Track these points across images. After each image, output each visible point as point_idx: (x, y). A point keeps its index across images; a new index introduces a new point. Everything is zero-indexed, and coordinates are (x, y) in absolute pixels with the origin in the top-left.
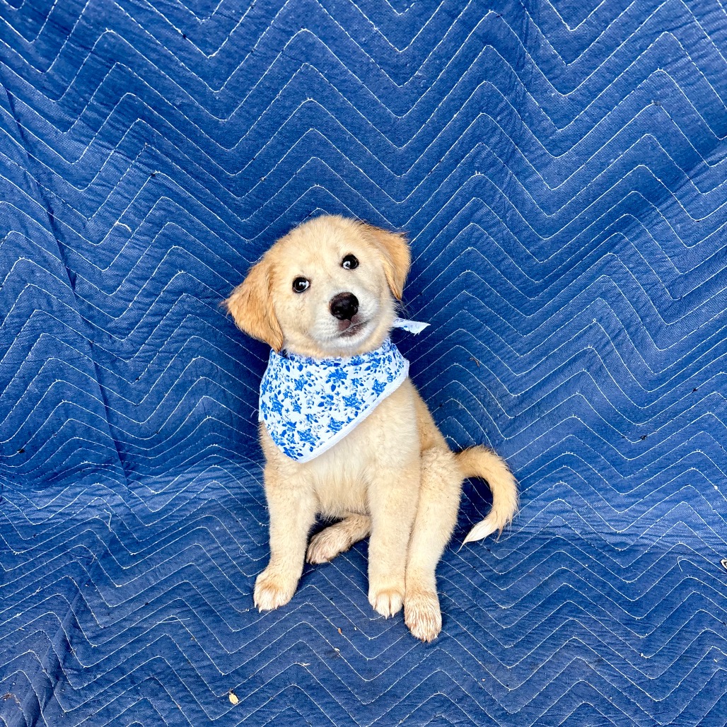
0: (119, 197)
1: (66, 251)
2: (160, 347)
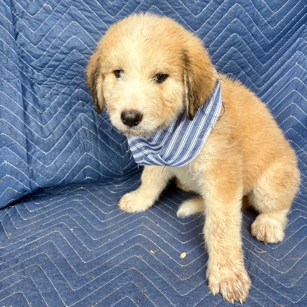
1: (16, 19)
2: (59, 80)
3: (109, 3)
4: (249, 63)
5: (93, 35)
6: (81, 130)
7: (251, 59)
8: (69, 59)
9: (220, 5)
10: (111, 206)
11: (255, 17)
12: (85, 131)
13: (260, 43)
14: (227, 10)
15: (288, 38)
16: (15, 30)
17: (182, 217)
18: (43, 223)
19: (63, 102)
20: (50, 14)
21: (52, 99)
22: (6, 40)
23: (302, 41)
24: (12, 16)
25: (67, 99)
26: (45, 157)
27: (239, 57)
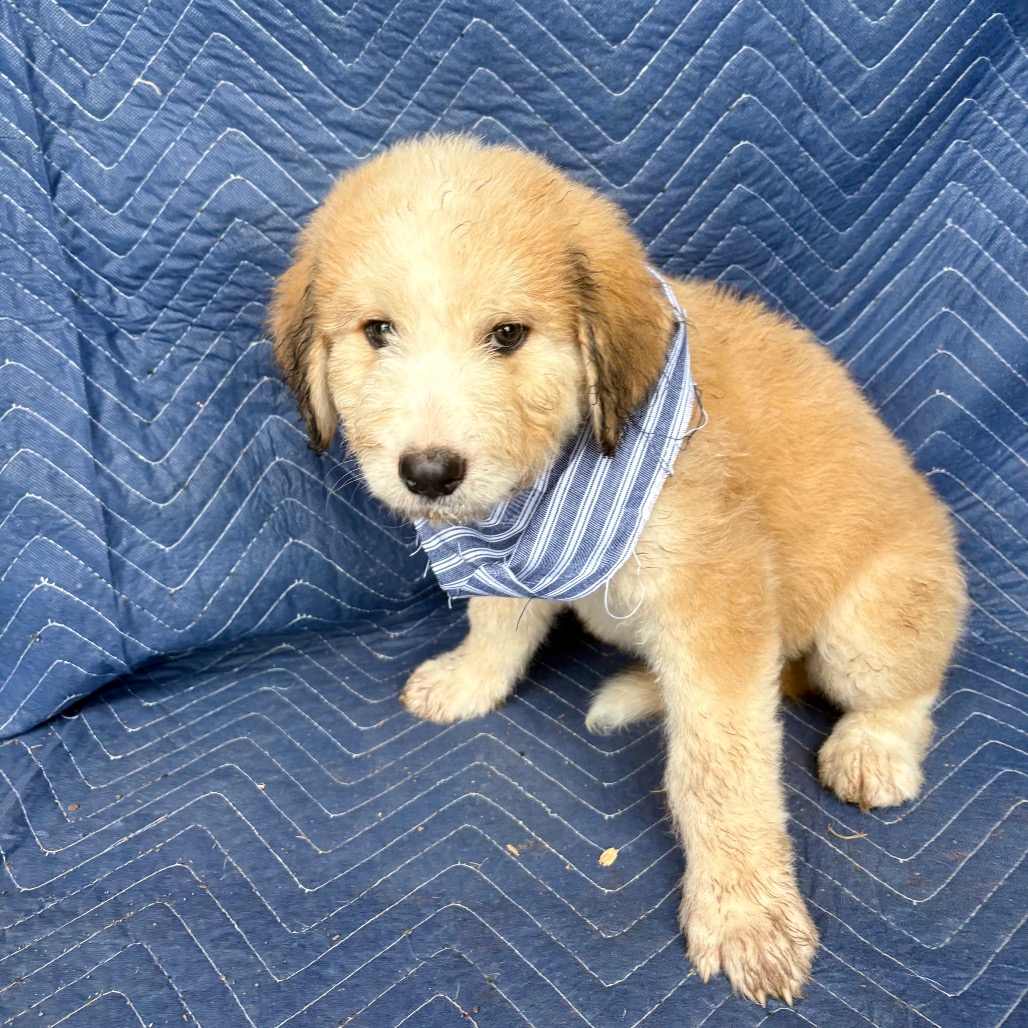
0: (146, 34)
1: (48, 129)
2: (194, 316)
3: (339, 65)
4: (796, 230)
5: (295, 169)
6: (272, 469)
7: (801, 216)
8: (224, 247)
9: (693, 54)
10: (379, 704)
11: (806, 85)
12: (285, 472)
13: (827, 168)
14: (715, 70)
15: (918, 143)
16: (48, 165)
17: (601, 730)
18: (172, 769)
19: (211, 383)
20: (155, 109)
21: (177, 376)
22: (21, 198)
23: (965, 149)
24: (38, 123)
25: (223, 374)
26: (164, 560)
27: (763, 213)
